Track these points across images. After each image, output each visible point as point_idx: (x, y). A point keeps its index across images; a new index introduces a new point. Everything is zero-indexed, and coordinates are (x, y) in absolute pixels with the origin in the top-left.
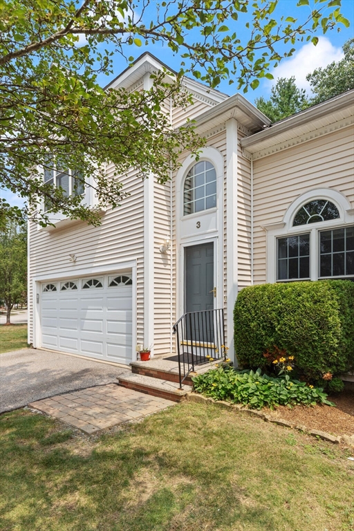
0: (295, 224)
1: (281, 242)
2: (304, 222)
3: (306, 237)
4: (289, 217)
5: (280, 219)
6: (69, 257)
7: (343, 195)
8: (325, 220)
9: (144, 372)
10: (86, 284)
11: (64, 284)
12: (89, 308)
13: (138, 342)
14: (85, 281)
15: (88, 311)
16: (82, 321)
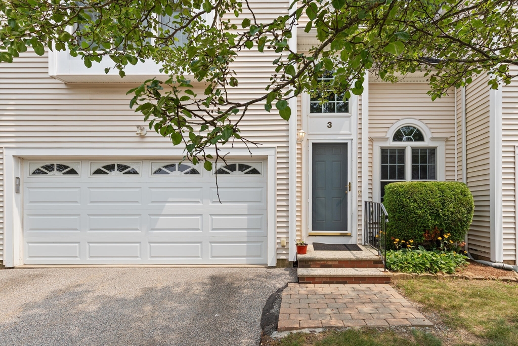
0: (394, 140)
1: (384, 151)
2: (401, 140)
3: (402, 151)
4: (391, 134)
5: (384, 134)
6: (135, 129)
7: (427, 126)
8: (415, 141)
9: (319, 264)
10: (160, 169)
11: (99, 166)
12: (169, 200)
13: (278, 236)
14: (160, 165)
15: (167, 204)
16: (152, 217)
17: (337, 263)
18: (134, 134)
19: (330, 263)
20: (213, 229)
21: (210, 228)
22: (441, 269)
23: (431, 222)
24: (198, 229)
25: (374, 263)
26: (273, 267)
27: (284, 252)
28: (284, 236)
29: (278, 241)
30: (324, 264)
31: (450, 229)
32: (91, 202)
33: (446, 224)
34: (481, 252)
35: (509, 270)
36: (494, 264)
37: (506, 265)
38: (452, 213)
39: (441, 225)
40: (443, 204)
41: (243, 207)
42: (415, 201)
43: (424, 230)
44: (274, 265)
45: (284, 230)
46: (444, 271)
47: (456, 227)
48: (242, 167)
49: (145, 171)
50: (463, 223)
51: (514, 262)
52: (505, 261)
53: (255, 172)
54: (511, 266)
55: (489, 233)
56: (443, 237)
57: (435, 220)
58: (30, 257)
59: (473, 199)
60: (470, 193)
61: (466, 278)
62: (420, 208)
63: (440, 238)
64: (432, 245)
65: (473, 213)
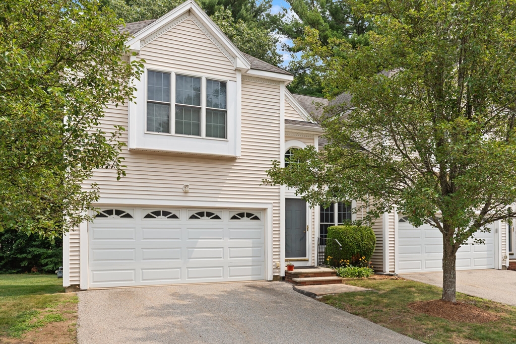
10: (193, 215)
11: (149, 212)
12: (201, 238)
13: (274, 261)
14: (194, 212)
15: (200, 240)
16: (189, 249)
17: (313, 275)
18: (181, 190)
19: (310, 275)
20: (231, 257)
21: (229, 256)
22: (363, 275)
23: (356, 250)
24: (221, 258)
25: (332, 274)
26: (270, 281)
27: (277, 271)
28: (278, 260)
29: (274, 264)
30: (306, 275)
31: (365, 254)
32: (144, 239)
33: (363, 251)
34: (378, 268)
35: (392, 275)
36: (385, 273)
37: (391, 273)
38: (366, 245)
39: (361, 251)
40: (362, 239)
41: (249, 242)
42: (348, 238)
43: (352, 255)
44: (272, 279)
45: (277, 257)
46: (365, 276)
47: (367, 252)
48: (249, 215)
49: (184, 216)
50: (370, 250)
51: (394, 271)
52: (390, 271)
53: (256, 218)
54: (393, 273)
55: (382, 256)
56: (362, 259)
57: (358, 249)
58: (94, 282)
59: (375, 236)
60: (374, 232)
61: (375, 279)
62: (351, 242)
63: (360, 259)
64: (356, 263)
65: (375, 245)
